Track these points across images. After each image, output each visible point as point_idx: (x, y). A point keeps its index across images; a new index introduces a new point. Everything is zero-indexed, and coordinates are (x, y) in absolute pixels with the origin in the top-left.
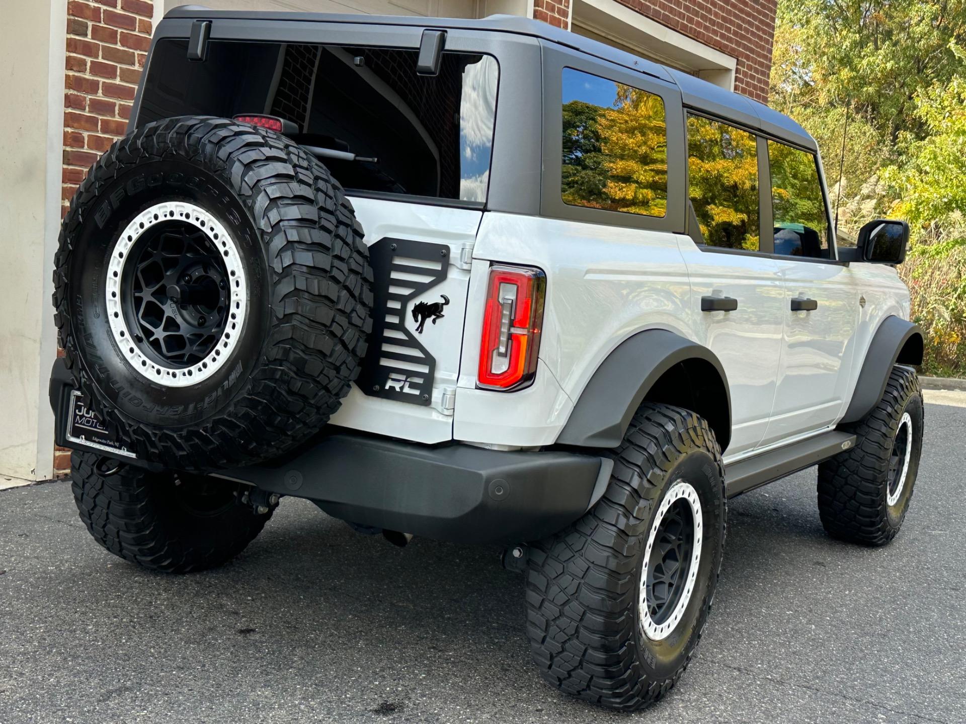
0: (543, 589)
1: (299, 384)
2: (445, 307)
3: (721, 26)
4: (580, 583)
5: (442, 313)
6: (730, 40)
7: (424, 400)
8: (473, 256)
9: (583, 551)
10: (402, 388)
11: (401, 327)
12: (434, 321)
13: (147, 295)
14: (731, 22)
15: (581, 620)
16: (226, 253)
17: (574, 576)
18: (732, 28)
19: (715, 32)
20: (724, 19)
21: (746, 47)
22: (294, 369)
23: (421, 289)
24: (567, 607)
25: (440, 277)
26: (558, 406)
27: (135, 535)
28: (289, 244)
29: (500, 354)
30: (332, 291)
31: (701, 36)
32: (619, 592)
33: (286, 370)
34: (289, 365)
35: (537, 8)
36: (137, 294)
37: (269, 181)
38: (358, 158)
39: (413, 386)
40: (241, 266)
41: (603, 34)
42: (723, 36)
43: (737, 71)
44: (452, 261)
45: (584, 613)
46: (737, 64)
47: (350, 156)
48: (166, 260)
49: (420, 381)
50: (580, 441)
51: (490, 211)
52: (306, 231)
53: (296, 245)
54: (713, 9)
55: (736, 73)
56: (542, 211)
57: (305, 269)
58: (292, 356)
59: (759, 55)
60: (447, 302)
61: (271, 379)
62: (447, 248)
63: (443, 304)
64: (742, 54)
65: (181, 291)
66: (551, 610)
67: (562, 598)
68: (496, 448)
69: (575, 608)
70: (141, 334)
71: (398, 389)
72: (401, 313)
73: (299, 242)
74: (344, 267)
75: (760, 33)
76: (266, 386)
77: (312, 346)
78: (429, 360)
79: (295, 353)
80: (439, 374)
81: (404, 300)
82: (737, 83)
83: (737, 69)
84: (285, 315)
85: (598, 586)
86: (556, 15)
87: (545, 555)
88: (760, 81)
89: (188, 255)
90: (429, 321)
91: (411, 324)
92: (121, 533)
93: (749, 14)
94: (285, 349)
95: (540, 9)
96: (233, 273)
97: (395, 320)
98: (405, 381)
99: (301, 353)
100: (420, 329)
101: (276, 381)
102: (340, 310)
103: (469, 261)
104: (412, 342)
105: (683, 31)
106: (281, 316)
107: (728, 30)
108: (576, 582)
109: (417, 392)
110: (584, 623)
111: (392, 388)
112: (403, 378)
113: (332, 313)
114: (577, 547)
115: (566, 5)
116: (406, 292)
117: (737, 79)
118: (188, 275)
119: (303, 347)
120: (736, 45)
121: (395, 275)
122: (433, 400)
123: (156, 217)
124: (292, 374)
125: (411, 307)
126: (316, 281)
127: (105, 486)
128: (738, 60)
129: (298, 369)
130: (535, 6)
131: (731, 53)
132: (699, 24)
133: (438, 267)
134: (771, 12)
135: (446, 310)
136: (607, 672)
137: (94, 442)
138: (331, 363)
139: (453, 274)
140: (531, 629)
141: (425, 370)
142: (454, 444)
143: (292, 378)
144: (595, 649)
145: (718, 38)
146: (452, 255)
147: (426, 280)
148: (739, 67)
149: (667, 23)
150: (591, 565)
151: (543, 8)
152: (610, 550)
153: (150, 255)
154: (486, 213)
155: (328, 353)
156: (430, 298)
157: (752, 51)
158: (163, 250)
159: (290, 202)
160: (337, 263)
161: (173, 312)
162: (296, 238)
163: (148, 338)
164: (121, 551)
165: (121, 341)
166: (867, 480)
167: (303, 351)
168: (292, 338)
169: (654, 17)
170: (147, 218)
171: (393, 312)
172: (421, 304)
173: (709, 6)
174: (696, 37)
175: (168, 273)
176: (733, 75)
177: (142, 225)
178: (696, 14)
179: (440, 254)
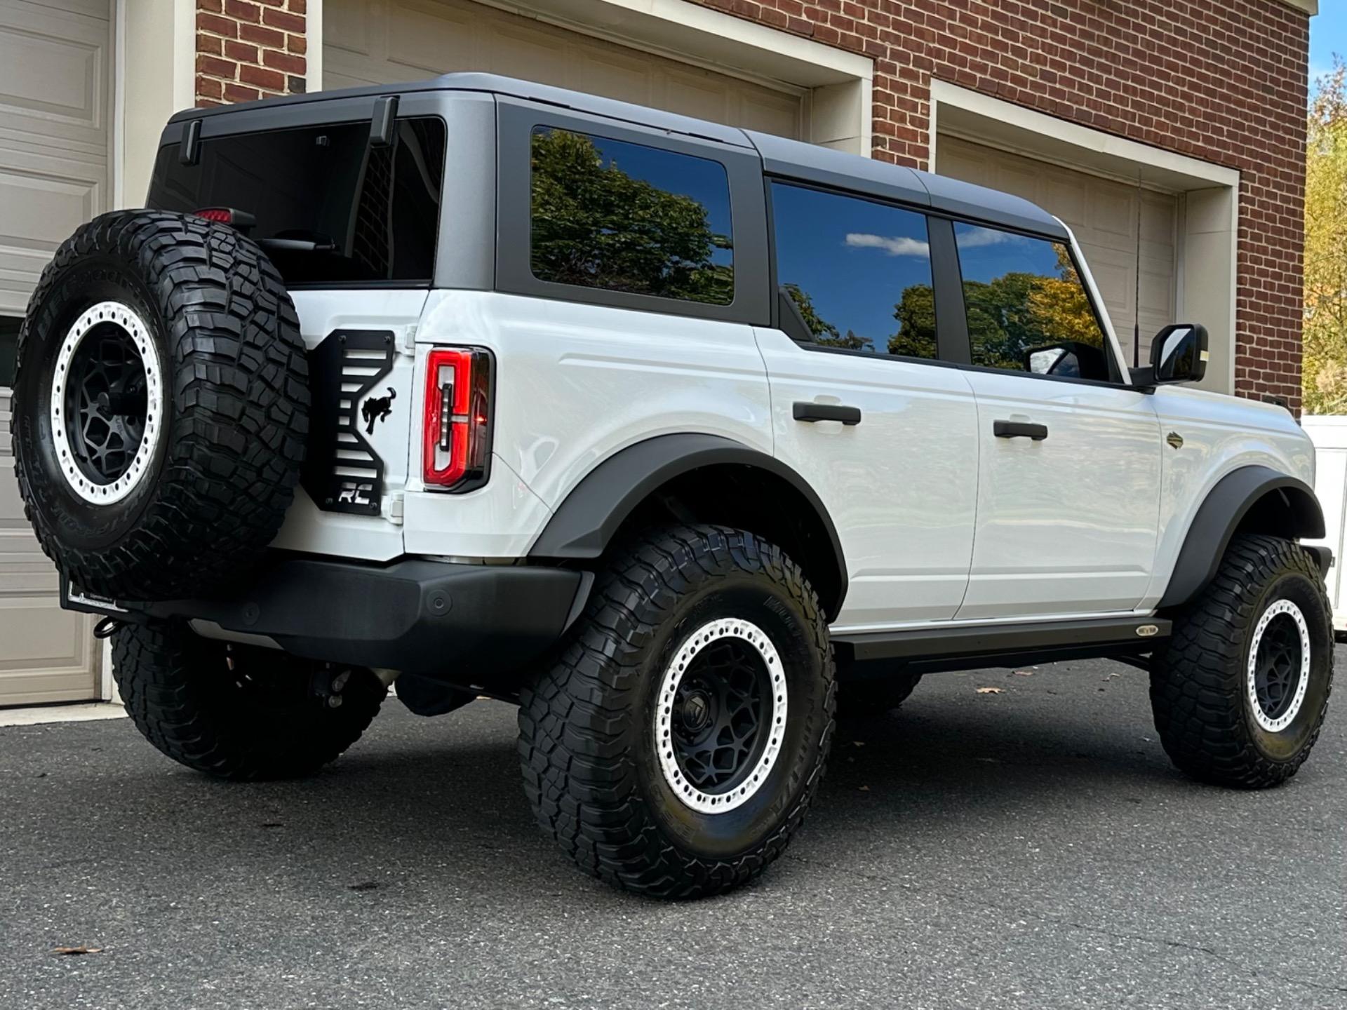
0: (531, 735)
1: (207, 485)
2: (392, 401)
3: (1204, 127)
4: (564, 724)
5: (390, 409)
6: (1224, 145)
7: (373, 511)
8: (417, 340)
9: (567, 686)
10: (353, 498)
11: (352, 429)
12: (382, 419)
13: (92, 411)
14: (1222, 120)
15: (568, 769)
16: (144, 350)
17: (558, 716)
18: (1225, 128)
19: (1195, 136)
20: (1206, 116)
21: (1252, 153)
22: (201, 469)
23: (369, 383)
24: (553, 755)
25: (386, 368)
26: (527, 510)
27: (174, 726)
28: (191, 332)
29: (443, 449)
30: (241, 381)
31: (1168, 142)
32: (608, 732)
33: (192, 469)
34: (194, 464)
35: (876, 119)
36: (83, 411)
37: (175, 266)
38: (319, 247)
39: (363, 494)
40: (156, 362)
41: (1013, 151)
42: (1207, 140)
43: (1242, 187)
44: (398, 349)
45: (571, 759)
46: (1241, 178)
47: (310, 245)
48: (107, 369)
49: (369, 488)
50: (556, 550)
51: (437, 288)
52: (208, 315)
53: (198, 331)
54: (1187, 104)
55: (1240, 190)
56: (498, 285)
57: (207, 357)
58: (196, 454)
59: (1280, 163)
60: (394, 396)
61: (176, 481)
62: (391, 334)
63: (390, 398)
64: (1248, 164)
65: (110, 399)
66: (540, 760)
67: (548, 744)
68: (454, 561)
69: (561, 754)
70: (85, 453)
71: (350, 501)
72: (352, 414)
73: (200, 328)
74: (259, 356)
75: (1281, 133)
76: (173, 489)
77: (215, 441)
78: (377, 464)
79: (199, 450)
80: (389, 479)
81: (355, 398)
82: (1243, 204)
83: (1241, 184)
84: (186, 409)
85: (581, 725)
86: (909, 127)
87: (532, 694)
88: (1285, 200)
89: (129, 362)
90: (378, 418)
91: (362, 425)
92: (162, 724)
93: (1255, 108)
94: (188, 446)
95: (881, 119)
96: (149, 371)
97: (345, 422)
98: (356, 490)
99: (205, 450)
100: (370, 430)
101: (183, 483)
102: (252, 402)
103: (412, 346)
104: (363, 446)
105: (1134, 136)
106: (182, 410)
107: (1219, 131)
108: (560, 722)
109: (366, 502)
110: (571, 772)
111: (345, 499)
112: (353, 486)
113: (239, 405)
114: (561, 682)
115: (925, 112)
116: (355, 388)
117: (1241, 199)
118: (132, 386)
119: (207, 443)
120: (1234, 151)
121: (347, 371)
122: (383, 508)
123: (89, 321)
124: (199, 474)
125: (361, 405)
126: (218, 369)
127: (140, 667)
128: (1241, 172)
129: (204, 469)
130: (873, 116)
131: (1228, 163)
132: (1161, 125)
133: (383, 357)
134: (1299, 103)
135: (394, 405)
136: (606, 834)
137: (92, 599)
138: (246, 462)
139: (400, 364)
140: (527, 787)
141: (373, 475)
142: (406, 558)
143: (197, 478)
144: (587, 803)
145: (1200, 144)
146: (397, 342)
147: (372, 372)
148: (1243, 181)
149: (1103, 127)
150: (575, 701)
151: (886, 118)
152: (596, 682)
153: (92, 366)
154: (432, 291)
155: (239, 450)
156: (378, 393)
157: (1267, 158)
158: (105, 359)
159: (196, 286)
160: (247, 350)
161: (119, 427)
162: (197, 324)
163: (91, 456)
164: (168, 748)
165: (64, 462)
166: (1208, 688)
167: (207, 447)
168: (194, 433)
169: (1081, 120)
170: (81, 326)
171: (345, 413)
172: (371, 400)
173: (1179, 100)
174: (1159, 143)
175: (113, 386)
176: (1235, 193)
177: (78, 333)
178: (1157, 112)
179: (384, 341)
